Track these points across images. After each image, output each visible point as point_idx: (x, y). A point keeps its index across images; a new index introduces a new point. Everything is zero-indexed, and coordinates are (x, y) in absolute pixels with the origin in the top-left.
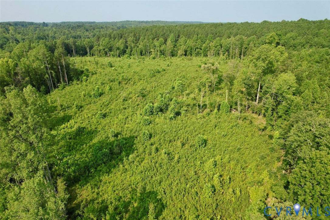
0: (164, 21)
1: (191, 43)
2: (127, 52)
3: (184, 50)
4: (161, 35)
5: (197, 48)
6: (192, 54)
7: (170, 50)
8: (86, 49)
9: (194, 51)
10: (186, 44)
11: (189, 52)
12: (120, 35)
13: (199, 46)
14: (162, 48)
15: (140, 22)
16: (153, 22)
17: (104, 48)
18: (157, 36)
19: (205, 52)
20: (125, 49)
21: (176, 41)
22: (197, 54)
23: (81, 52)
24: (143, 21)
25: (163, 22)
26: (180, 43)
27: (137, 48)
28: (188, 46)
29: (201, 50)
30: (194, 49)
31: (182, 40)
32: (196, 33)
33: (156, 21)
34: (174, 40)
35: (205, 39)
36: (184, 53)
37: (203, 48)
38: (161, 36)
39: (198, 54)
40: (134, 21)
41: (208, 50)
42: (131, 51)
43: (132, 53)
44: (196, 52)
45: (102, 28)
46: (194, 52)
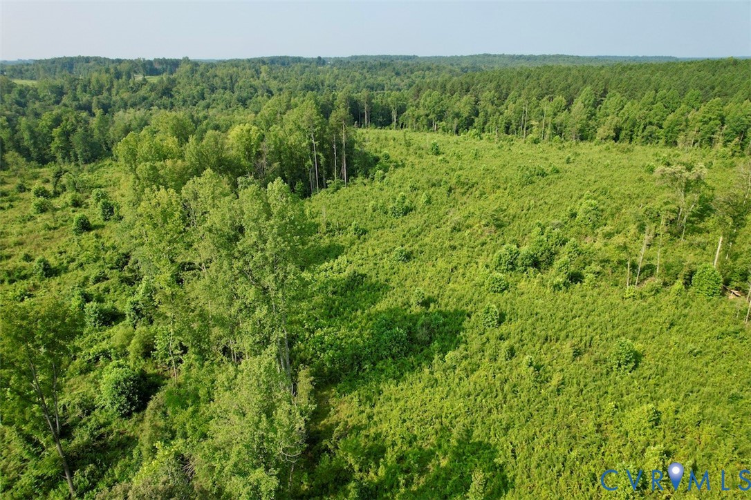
0: (572, 56)
1: (634, 110)
2: (475, 124)
3: (612, 127)
4: (559, 88)
5: (651, 123)
6: (635, 137)
7: (579, 126)
8: (390, 112)
9: (641, 131)
10: (622, 111)
11: (627, 132)
12: (465, 87)
13: (658, 117)
14: (558, 120)
15: (513, 58)
16: (544, 57)
17: (428, 112)
18: (550, 90)
19: (670, 134)
20: (473, 117)
21: (597, 104)
22: (648, 139)
23: (380, 119)
24: (521, 56)
25: (568, 57)
26: (606, 108)
27: (499, 116)
28: (627, 116)
29: (661, 128)
30: (642, 127)
31: (611, 102)
32: (652, 86)
33: (553, 56)
34: (591, 102)
35: (676, 101)
36: (611, 135)
37: (665, 124)
38: (561, 90)
39: (650, 139)
40: (500, 56)
41: (680, 130)
42: (485, 123)
43: (486, 127)
44: (645, 133)
45: (429, 69)
46: (639, 134)
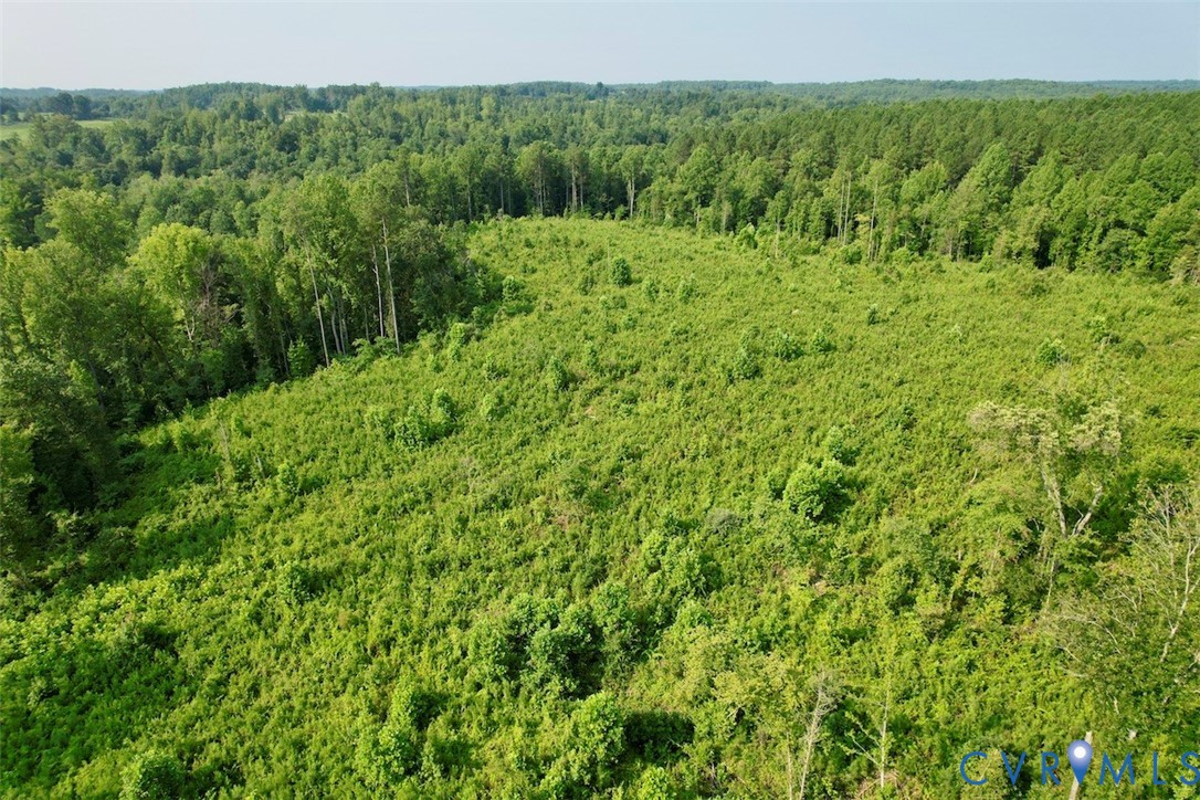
3: (1034, 230)
5: (1120, 224)
8: (623, 186)
9: (1095, 240)
10: (1058, 196)
11: (1065, 240)
13: (1136, 212)
14: (921, 211)
21: (1016, 177)
23: (603, 198)
27: (812, 198)
29: (1142, 234)
30: (1099, 231)
44: (1104, 246)
46: (1092, 245)
